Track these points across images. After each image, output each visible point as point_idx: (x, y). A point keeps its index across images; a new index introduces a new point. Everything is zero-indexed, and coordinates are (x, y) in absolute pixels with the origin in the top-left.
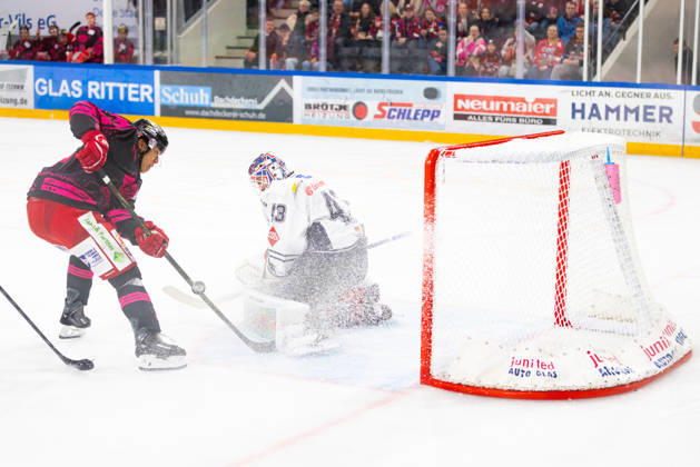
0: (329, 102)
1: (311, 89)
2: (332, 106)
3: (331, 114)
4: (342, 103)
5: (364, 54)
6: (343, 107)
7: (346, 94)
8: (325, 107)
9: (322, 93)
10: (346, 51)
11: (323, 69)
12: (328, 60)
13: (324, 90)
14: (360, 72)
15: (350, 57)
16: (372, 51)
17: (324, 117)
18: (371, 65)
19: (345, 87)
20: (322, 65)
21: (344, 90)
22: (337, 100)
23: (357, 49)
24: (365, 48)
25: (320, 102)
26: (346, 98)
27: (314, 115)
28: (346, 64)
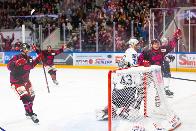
0: (83, 59)
1: (78, 56)
2: (83, 61)
3: (83, 63)
5: (92, 47)
6: (86, 61)
7: (87, 57)
8: (81, 61)
10: (87, 46)
12: (82, 48)
13: (81, 56)
14: (91, 51)
15: (88, 48)
16: (94, 46)
17: (81, 63)
18: (93, 49)
19: (87, 55)
20: (80, 50)
22: (84, 59)
23: (90, 45)
25: (80, 59)
26: (87, 59)
27: (79, 63)
28: (87, 49)
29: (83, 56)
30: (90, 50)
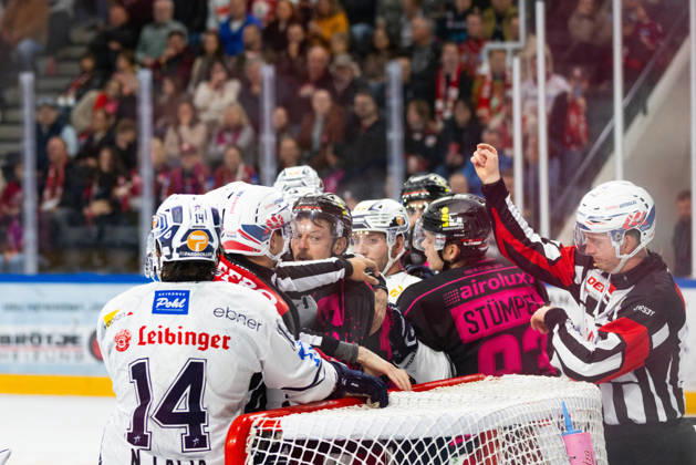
0: (45, 330)
1: (11, 307)
2: (49, 338)
3: (49, 354)
4: (68, 330)
5: (107, 238)
6: (71, 340)
7: (78, 315)
8: (36, 339)
9: (31, 315)
10: (73, 234)
11: (31, 268)
12: (41, 250)
13: (35, 308)
14: (101, 273)
15: (81, 246)
16: (122, 233)
17: (36, 357)
18: (121, 258)
19: (72, 301)
20: (30, 260)
21: (72, 308)
22: (56, 326)
23: (94, 230)
24: (108, 228)
25: (27, 330)
26: (77, 322)
27: (15, 356)
28: (74, 257)
29: (48, 307)
30: (97, 261)
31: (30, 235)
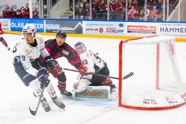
0: (93, 28)
1: (88, 24)
2: (93, 29)
3: (93, 31)
4: (96, 28)
5: (102, 15)
6: (97, 29)
7: (98, 26)
8: (91, 29)
10: (97, 14)
12: (92, 16)
13: (91, 25)
14: (101, 20)
15: (98, 15)
16: (105, 14)
17: (91, 32)
19: (97, 24)
20: (91, 18)
21: (97, 25)
22: (94, 27)
23: (100, 13)
24: (103, 13)
26: (97, 27)
27: (88, 32)
28: (97, 17)
29: (93, 25)
30: (101, 18)
31: (91, 14)
